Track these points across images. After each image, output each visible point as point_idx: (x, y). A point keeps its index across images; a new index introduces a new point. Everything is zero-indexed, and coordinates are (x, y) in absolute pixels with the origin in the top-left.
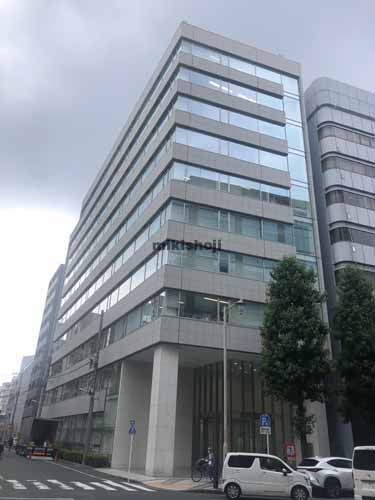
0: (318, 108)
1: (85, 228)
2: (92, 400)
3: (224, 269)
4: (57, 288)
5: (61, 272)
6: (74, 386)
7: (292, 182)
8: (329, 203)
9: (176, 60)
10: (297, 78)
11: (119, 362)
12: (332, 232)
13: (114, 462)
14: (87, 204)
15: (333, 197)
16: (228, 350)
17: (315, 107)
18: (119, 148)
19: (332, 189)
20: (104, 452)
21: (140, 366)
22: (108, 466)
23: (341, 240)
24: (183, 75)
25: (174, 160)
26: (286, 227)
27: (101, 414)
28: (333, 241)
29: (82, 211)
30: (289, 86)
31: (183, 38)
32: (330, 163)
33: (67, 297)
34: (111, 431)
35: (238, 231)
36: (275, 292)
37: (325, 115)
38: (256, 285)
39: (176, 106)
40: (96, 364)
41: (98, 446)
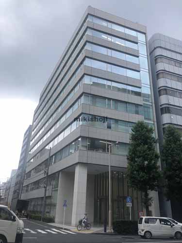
0: (155, 49)
2: (46, 190)
3: (109, 127)
4: (28, 136)
5: (30, 129)
6: (37, 184)
7: (142, 85)
8: (160, 95)
9: (86, 25)
10: (145, 34)
11: (59, 172)
12: (162, 109)
13: (56, 220)
14: (42, 96)
15: (162, 92)
16: (111, 166)
17: (153, 48)
18: (58, 68)
19: (162, 88)
20: (51, 215)
21: (69, 174)
22: (54, 222)
23: (166, 113)
24: (89, 32)
25: (85, 74)
26: (139, 107)
27: (50, 197)
28: (162, 113)
29: (40, 99)
30: (141, 38)
31: (88, 14)
32: (161, 76)
33: (33, 141)
34: (55, 205)
35: (116, 108)
36: (134, 138)
37: (158, 52)
38: (124, 135)
39: (86, 48)
40: (47, 173)
41: (48, 212)
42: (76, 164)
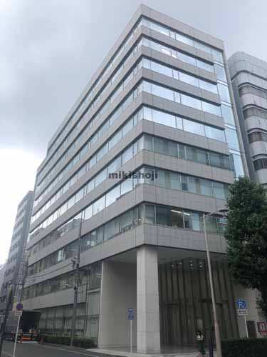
0: (238, 73)
1: (52, 163)
2: (76, 293)
6: (54, 284)
7: (226, 125)
8: (251, 141)
9: (137, 32)
10: (222, 51)
12: (255, 162)
15: (254, 137)
17: (235, 73)
18: (83, 100)
19: (254, 131)
22: (96, 347)
23: (262, 168)
25: (143, 105)
27: (83, 305)
28: (256, 170)
29: (49, 150)
31: (142, 16)
32: (249, 113)
37: (243, 78)
40: (78, 265)
42: (138, 248)
